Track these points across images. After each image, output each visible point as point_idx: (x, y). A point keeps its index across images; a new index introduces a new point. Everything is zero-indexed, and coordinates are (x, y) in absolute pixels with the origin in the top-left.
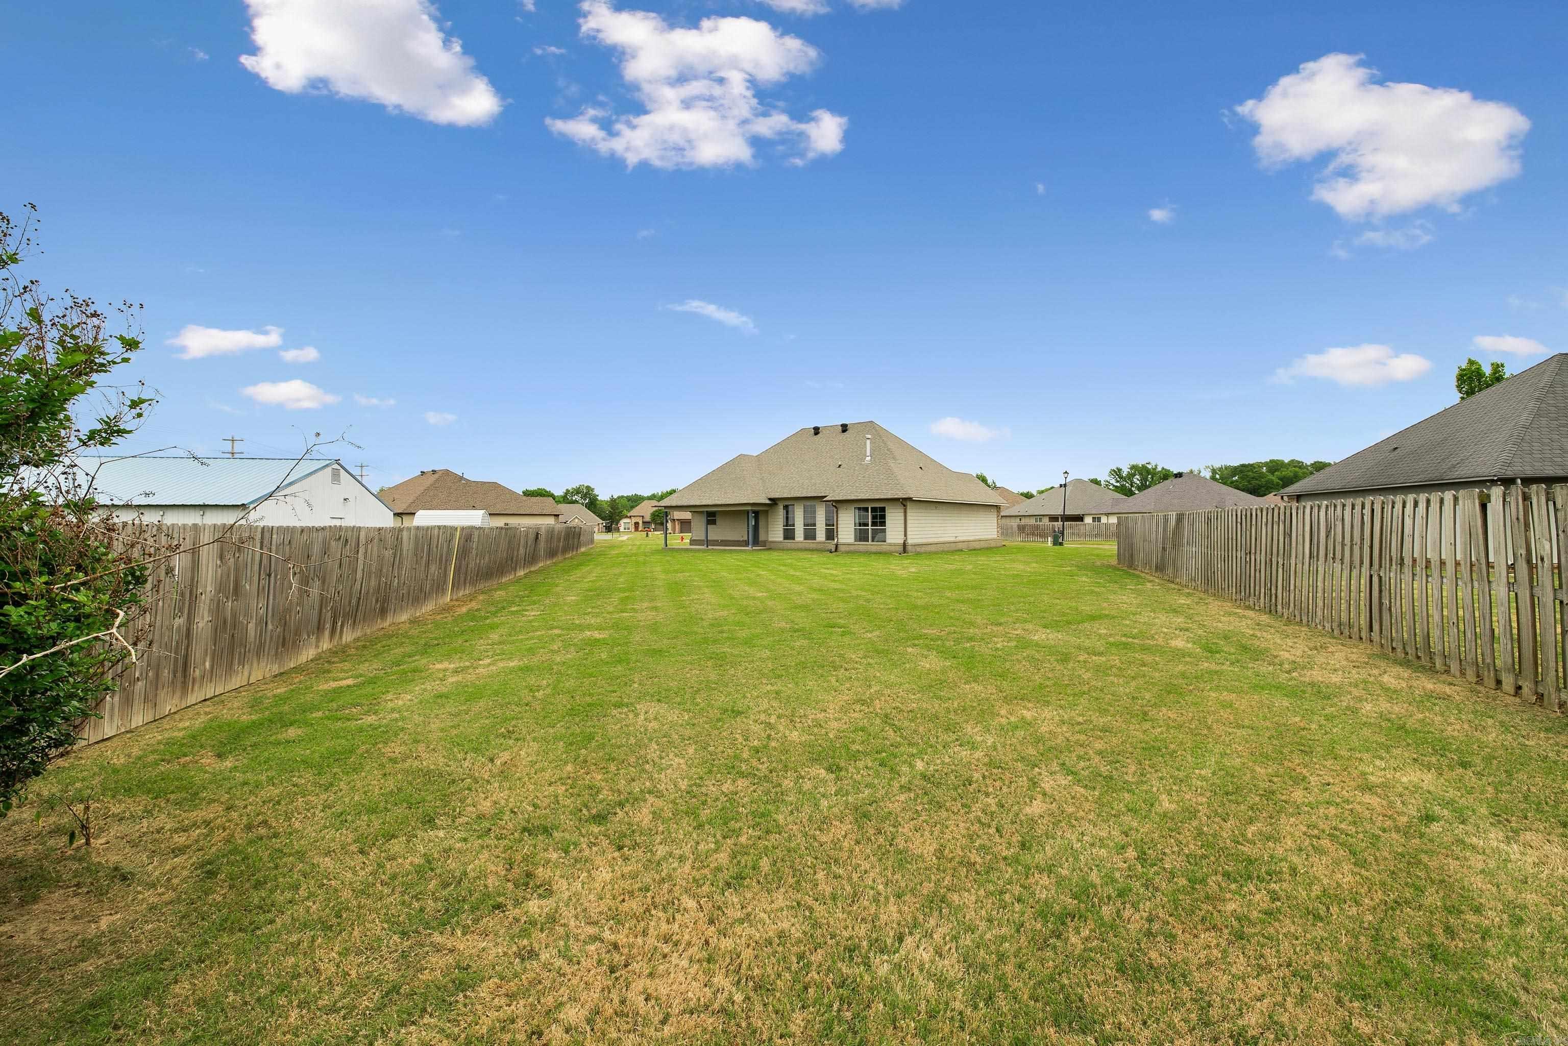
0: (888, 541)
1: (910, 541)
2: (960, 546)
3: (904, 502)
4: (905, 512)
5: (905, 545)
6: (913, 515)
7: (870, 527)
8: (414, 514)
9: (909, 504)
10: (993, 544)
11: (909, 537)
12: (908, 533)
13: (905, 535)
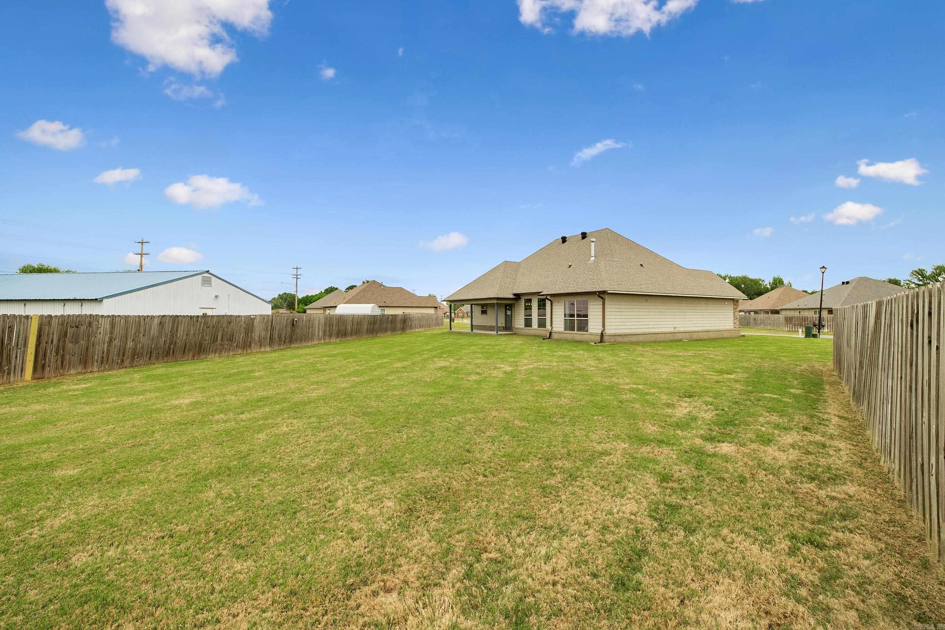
0: (590, 331)
1: (608, 332)
2: (680, 336)
3: (601, 295)
4: (604, 304)
5: (602, 335)
6: (611, 307)
7: (576, 318)
8: (336, 307)
9: (606, 297)
10: (726, 335)
11: (606, 327)
12: (606, 324)
13: (604, 326)
